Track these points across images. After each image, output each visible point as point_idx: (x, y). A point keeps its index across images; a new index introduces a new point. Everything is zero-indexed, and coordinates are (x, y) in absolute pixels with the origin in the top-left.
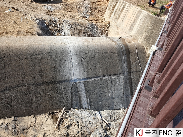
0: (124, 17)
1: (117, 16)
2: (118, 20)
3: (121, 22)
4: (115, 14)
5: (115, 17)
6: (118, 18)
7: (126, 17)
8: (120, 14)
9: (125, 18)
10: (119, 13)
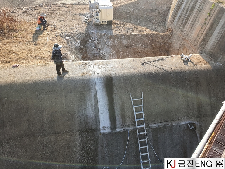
0: (194, 21)
1: (183, 20)
2: (184, 26)
3: (189, 30)
4: (180, 17)
5: (180, 23)
6: (185, 22)
7: (197, 21)
8: (189, 16)
9: (195, 24)
10: (187, 15)
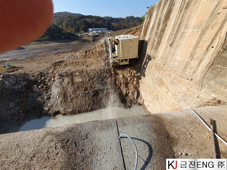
3: (167, 51)
4: (149, 40)
6: (157, 43)
10: (160, 30)
